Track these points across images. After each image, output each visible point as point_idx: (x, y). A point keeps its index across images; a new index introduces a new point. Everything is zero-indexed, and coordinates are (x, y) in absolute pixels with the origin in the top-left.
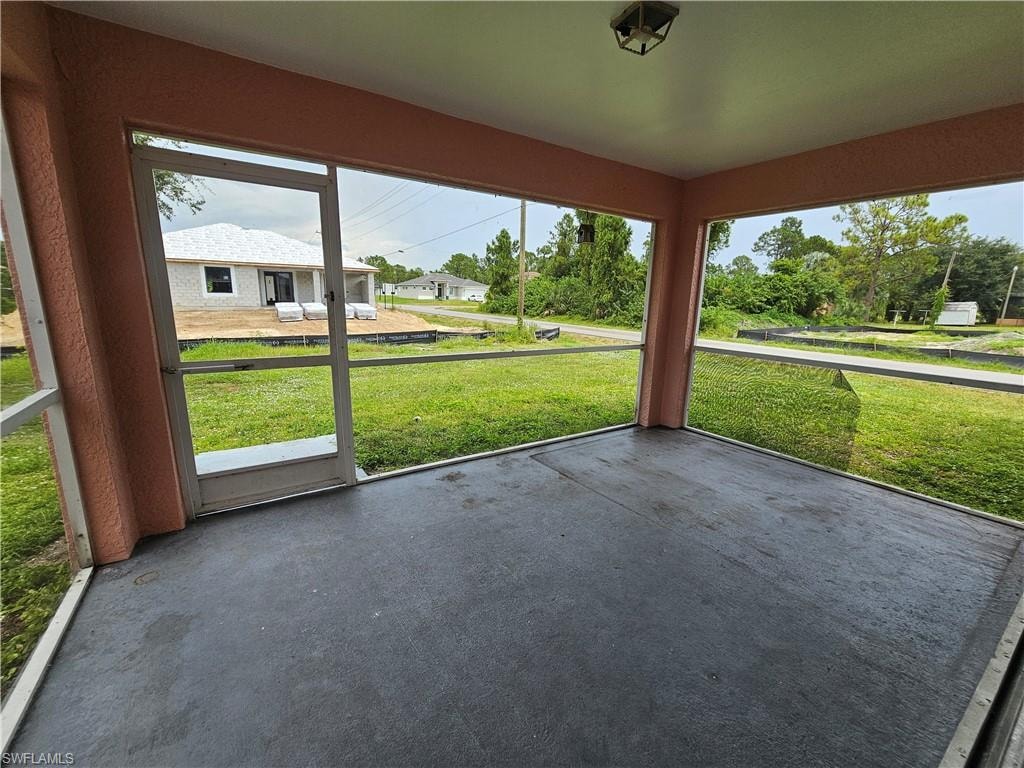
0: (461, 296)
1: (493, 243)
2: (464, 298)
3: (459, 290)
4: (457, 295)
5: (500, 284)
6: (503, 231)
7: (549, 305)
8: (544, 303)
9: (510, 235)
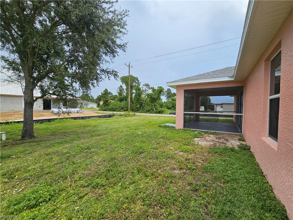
0: (88, 106)
1: (103, 92)
2: (89, 107)
3: (87, 105)
4: (86, 106)
5: (106, 103)
6: (106, 89)
7: (122, 108)
8: (120, 108)
9: (108, 90)
